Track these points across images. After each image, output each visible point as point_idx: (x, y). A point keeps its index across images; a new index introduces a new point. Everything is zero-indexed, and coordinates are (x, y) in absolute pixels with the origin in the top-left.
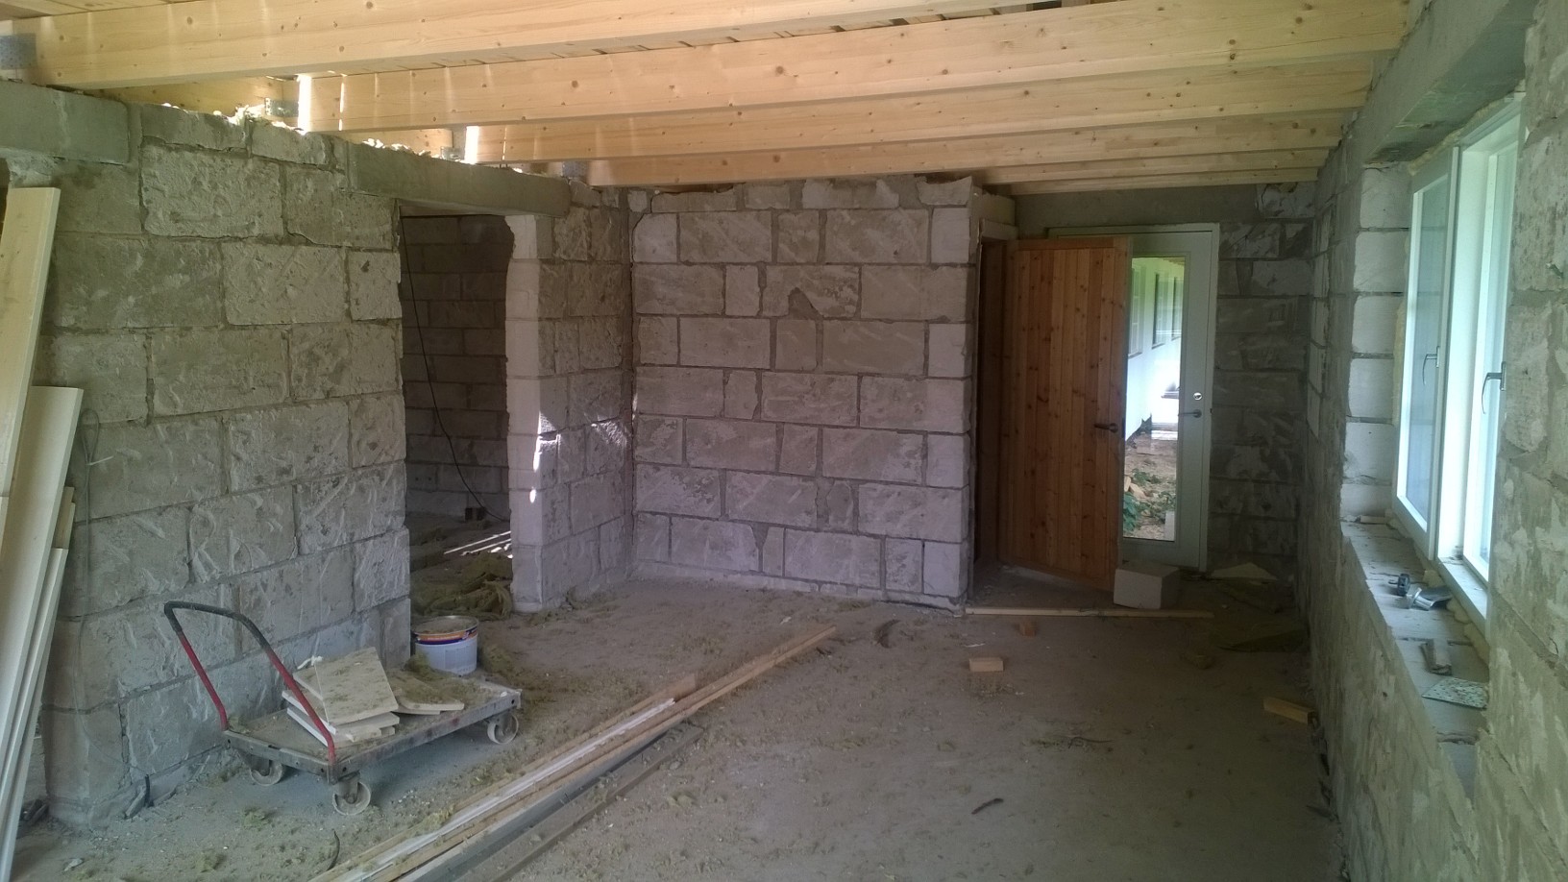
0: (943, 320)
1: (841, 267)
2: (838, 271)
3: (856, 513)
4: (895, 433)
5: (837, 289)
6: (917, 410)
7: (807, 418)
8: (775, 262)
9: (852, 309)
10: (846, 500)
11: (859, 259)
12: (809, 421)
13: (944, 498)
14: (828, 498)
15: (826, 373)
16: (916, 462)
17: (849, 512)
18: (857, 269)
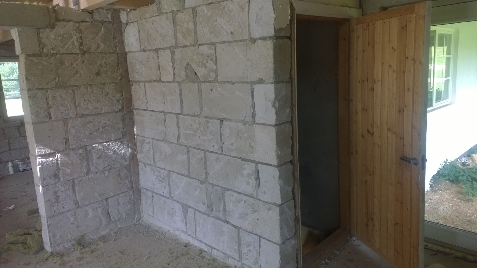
0: (260, 81)
1: (206, 46)
2: (204, 49)
3: (225, 209)
4: (240, 160)
5: (205, 62)
6: (250, 146)
7: (199, 145)
8: (177, 47)
9: (213, 75)
10: (220, 200)
11: (214, 40)
12: (200, 147)
13: (269, 210)
14: (212, 197)
15: (205, 117)
16: (253, 181)
17: (222, 208)
18: (213, 47)
